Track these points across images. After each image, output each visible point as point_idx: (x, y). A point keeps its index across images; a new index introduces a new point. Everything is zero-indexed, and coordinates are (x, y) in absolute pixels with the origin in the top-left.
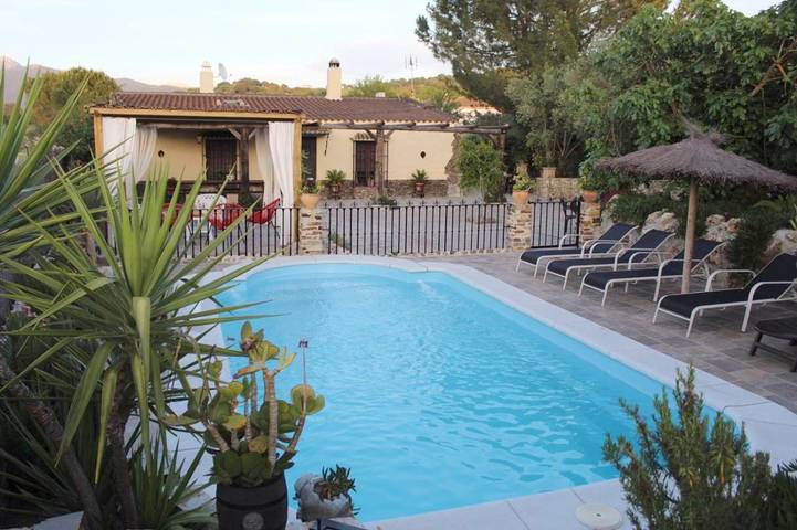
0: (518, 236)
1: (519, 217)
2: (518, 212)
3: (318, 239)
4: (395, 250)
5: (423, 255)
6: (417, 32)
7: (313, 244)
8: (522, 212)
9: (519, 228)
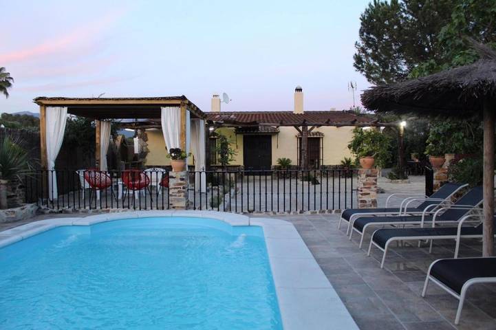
0: (365, 198)
1: (365, 181)
2: (363, 176)
3: (182, 197)
4: (251, 208)
5: (274, 213)
6: (355, 66)
7: (178, 201)
8: (367, 176)
9: (365, 191)
